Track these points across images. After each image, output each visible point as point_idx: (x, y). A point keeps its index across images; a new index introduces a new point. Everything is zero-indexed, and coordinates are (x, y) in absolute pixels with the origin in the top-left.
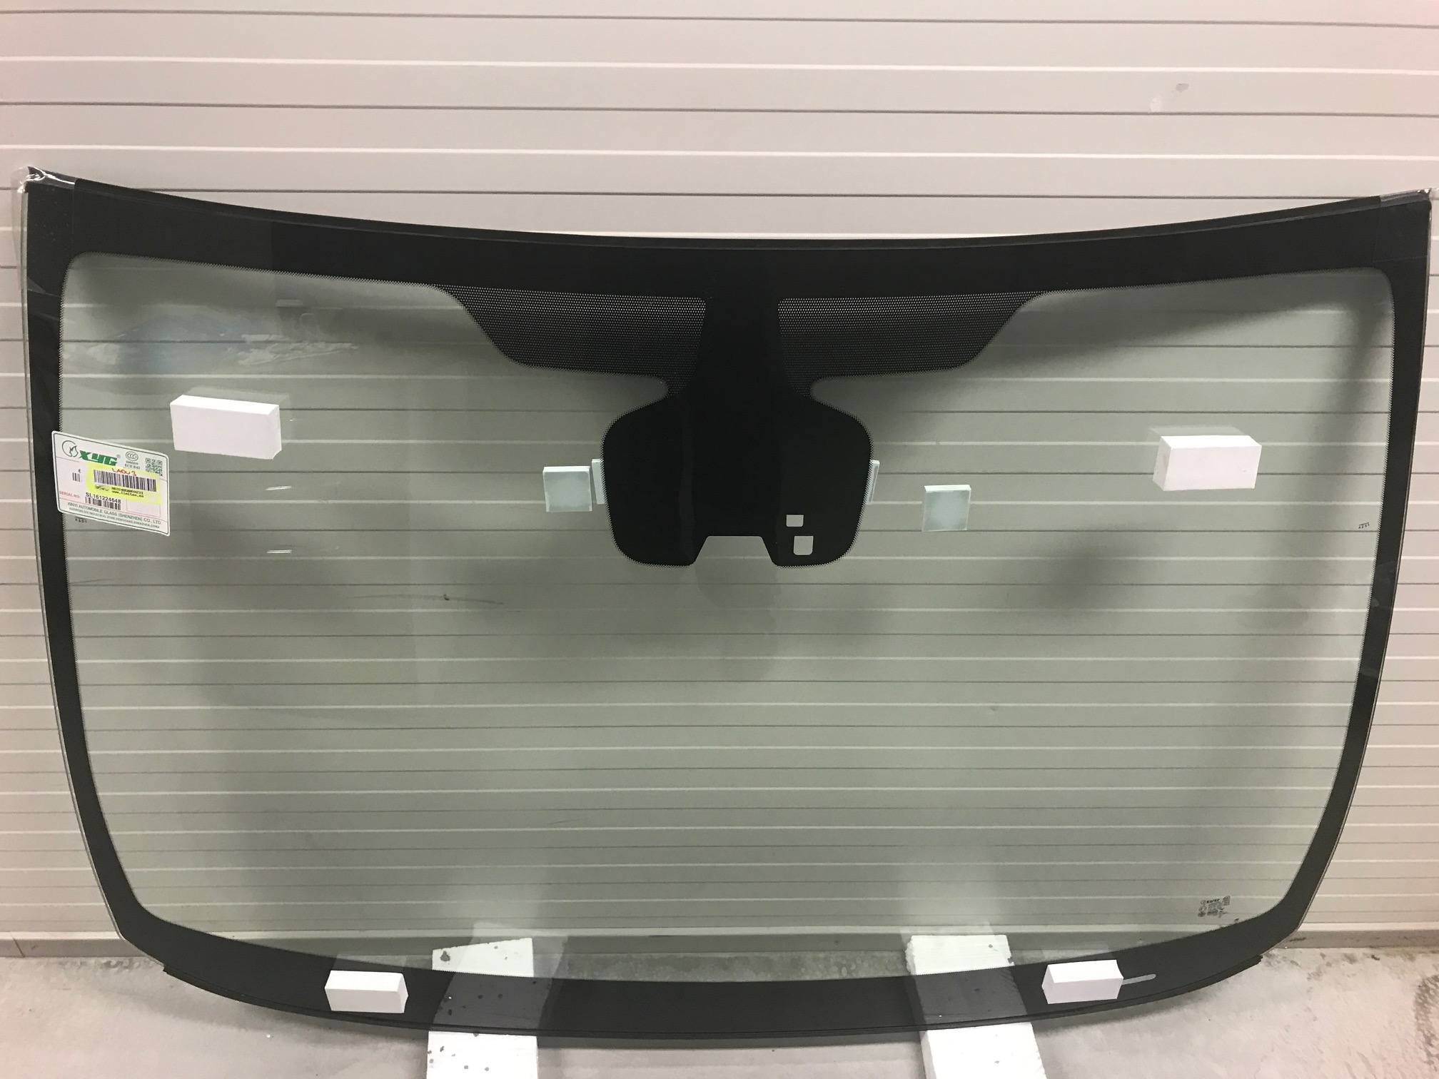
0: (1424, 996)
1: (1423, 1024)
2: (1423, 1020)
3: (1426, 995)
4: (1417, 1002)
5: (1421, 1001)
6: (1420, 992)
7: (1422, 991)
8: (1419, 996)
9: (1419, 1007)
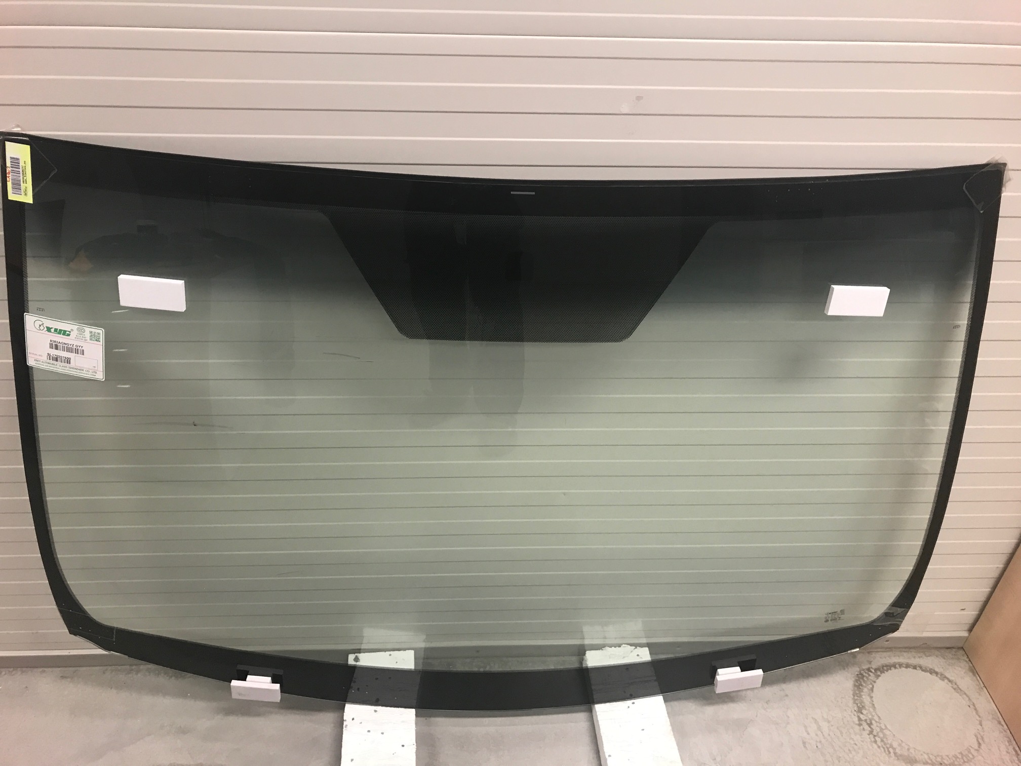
0: (860, 681)
1: (857, 699)
2: (857, 696)
3: (861, 680)
4: (855, 685)
5: (857, 684)
6: (857, 679)
7: (858, 677)
8: (856, 681)
9: (856, 688)
